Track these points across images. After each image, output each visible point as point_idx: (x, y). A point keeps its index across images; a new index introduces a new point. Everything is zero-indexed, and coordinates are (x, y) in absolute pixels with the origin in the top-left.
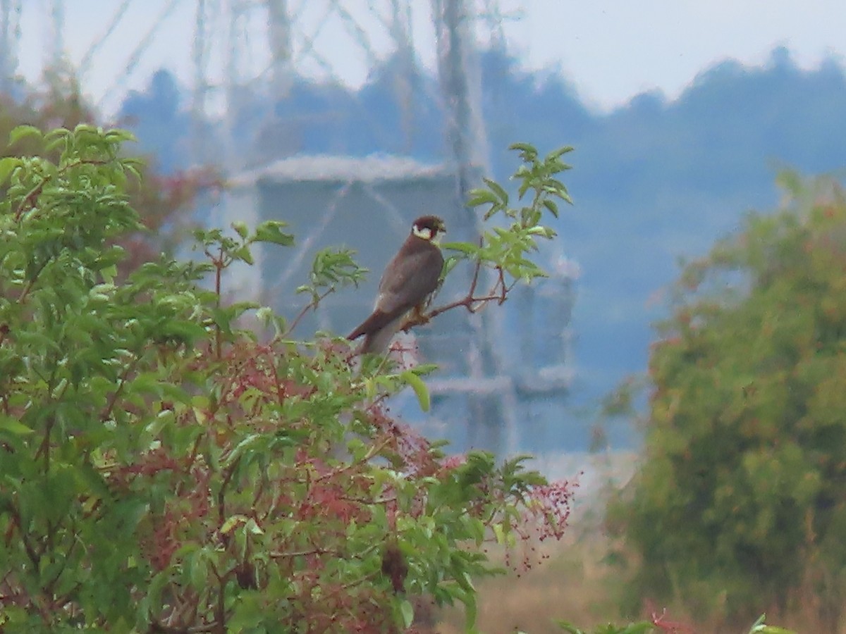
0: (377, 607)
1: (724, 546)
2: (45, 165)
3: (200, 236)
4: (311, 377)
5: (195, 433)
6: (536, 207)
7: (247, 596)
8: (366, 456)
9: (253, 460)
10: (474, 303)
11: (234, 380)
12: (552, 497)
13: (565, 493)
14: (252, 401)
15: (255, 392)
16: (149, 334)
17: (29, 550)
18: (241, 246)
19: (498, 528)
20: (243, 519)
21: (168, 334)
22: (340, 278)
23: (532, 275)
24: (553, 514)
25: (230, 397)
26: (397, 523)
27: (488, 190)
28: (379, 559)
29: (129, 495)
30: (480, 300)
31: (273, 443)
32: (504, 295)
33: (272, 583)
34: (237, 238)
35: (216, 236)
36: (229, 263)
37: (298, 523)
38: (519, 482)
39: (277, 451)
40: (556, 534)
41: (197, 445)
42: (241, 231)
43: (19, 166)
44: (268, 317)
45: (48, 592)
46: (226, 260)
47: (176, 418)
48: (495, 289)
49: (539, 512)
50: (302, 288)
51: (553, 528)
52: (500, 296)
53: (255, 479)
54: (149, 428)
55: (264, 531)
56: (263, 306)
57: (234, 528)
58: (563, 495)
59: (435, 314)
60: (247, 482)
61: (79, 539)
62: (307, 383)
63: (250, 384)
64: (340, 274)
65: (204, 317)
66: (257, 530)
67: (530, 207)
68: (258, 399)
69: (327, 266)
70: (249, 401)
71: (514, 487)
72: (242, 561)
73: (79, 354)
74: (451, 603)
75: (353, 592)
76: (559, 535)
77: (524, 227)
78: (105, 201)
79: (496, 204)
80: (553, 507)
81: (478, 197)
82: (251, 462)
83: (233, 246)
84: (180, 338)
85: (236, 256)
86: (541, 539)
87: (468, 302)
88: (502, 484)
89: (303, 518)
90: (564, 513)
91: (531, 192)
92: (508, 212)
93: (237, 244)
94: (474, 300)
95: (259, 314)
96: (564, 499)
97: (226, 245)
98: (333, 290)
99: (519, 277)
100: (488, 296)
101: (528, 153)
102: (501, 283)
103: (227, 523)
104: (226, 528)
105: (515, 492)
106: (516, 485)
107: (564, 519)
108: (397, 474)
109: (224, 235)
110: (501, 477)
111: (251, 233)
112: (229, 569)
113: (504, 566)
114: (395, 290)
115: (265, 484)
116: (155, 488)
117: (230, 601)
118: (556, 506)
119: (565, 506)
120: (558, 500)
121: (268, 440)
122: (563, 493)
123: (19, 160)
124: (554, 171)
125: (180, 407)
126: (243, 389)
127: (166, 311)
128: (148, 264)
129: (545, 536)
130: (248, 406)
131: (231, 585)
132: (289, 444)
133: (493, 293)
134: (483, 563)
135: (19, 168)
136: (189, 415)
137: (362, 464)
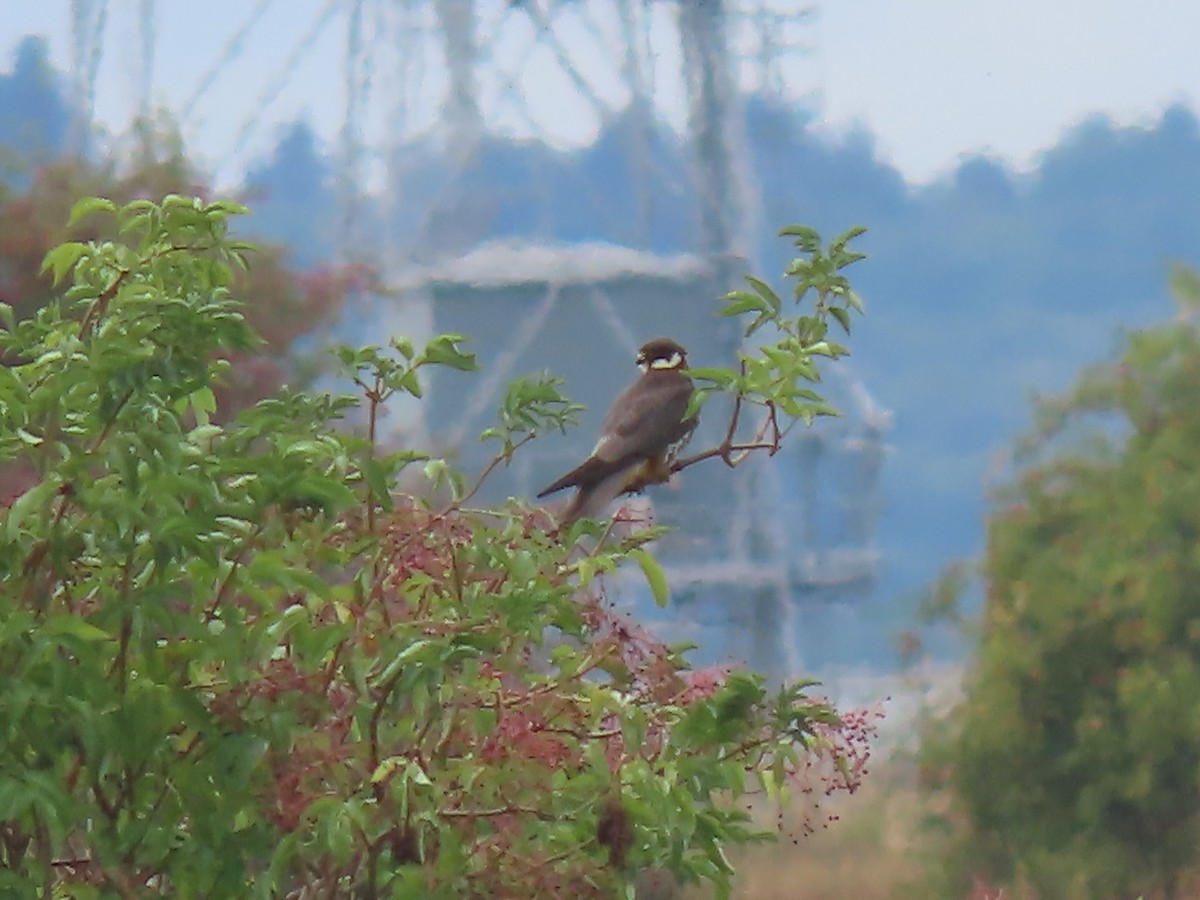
0: (594, 888)
1: (1089, 802)
2: (121, 253)
3: (348, 357)
4: (502, 558)
5: (333, 639)
6: (821, 316)
7: (408, 872)
8: (580, 670)
9: (420, 677)
10: (733, 452)
11: (391, 562)
12: (846, 733)
13: (863, 727)
14: (419, 591)
15: (421, 579)
16: (274, 496)
17: (103, 803)
18: (406, 370)
19: (768, 775)
20: (402, 761)
21: (300, 498)
22: (542, 421)
23: (814, 413)
24: (846, 755)
25: (386, 585)
26: (622, 773)
27: (753, 293)
28: (594, 820)
29: (241, 728)
30: (741, 448)
31: (449, 653)
32: (776, 442)
33: (445, 854)
34: (400, 360)
35: (370, 356)
36: (389, 395)
37: (481, 769)
38: (800, 717)
39: (455, 664)
40: (849, 786)
41: (337, 654)
42: (405, 351)
43: (86, 255)
44: (441, 473)
45: (128, 860)
46: (383, 392)
47: (310, 616)
48: (763, 433)
49: (825, 753)
50: (489, 431)
51: (846, 775)
52: (772, 444)
53: (421, 705)
54: (272, 629)
55: (432, 780)
56: (434, 458)
57: (391, 774)
58: (859, 728)
59: (678, 468)
60: (410, 708)
61: (171, 787)
62: (496, 566)
63: (415, 566)
64: (542, 414)
65: (351, 471)
66: (422, 779)
67: (812, 316)
68: (426, 589)
69: (524, 403)
70: (413, 592)
71: (794, 725)
72: (402, 823)
73: (165, 528)
74: (697, 882)
75: (562, 868)
76: (852, 788)
77: (804, 344)
78: (211, 312)
79: (765, 313)
80: (846, 746)
81: (740, 303)
82: (415, 683)
83: (393, 371)
84: (316, 503)
85: (396, 386)
86: (828, 794)
87: (725, 452)
88: (775, 719)
89: (489, 762)
90: (860, 754)
91: (813, 296)
92: (780, 323)
93: (399, 367)
94: (733, 449)
95: (428, 469)
96: (861, 734)
97: (384, 368)
98: (533, 436)
99: (796, 416)
100: (754, 443)
101: (807, 241)
102: (772, 424)
103: (381, 766)
104: (379, 775)
105: (794, 733)
106: (795, 721)
107: (860, 763)
108: (623, 696)
109: (381, 356)
110: (775, 711)
111: (419, 353)
112: (382, 833)
113: (775, 830)
114: (624, 432)
115: (435, 711)
116: (276, 718)
117: (386, 877)
118: (850, 744)
119: (863, 744)
120: (852, 737)
121: (441, 650)
122: (861, 726)
123: (85, 247)
124: (842, 264)
125: (314, 601)
126: (405, 574)
127: (296, 463)
128: (265, 401)
129: (834, 788)
130: (414, 599)
131: (386, 854)
132: (472, 656)
133: (760, 438)
134: (743, 825)
135: (85, 258)
136: (328, 611)
137: (572, 681)
